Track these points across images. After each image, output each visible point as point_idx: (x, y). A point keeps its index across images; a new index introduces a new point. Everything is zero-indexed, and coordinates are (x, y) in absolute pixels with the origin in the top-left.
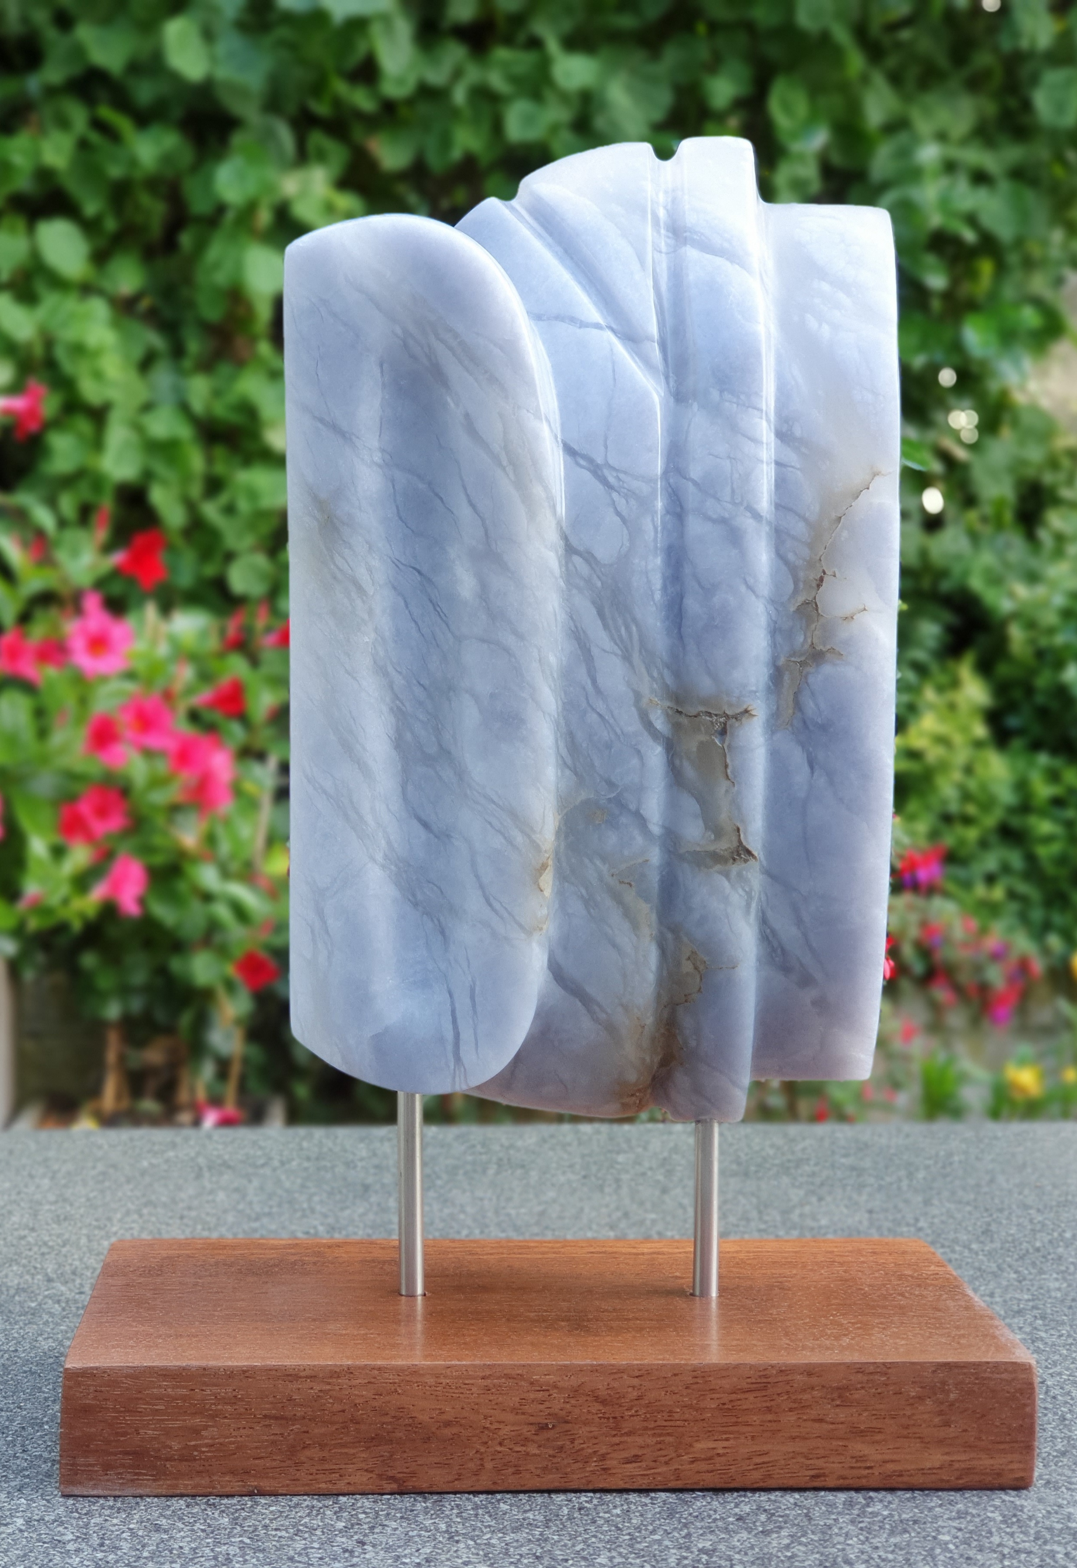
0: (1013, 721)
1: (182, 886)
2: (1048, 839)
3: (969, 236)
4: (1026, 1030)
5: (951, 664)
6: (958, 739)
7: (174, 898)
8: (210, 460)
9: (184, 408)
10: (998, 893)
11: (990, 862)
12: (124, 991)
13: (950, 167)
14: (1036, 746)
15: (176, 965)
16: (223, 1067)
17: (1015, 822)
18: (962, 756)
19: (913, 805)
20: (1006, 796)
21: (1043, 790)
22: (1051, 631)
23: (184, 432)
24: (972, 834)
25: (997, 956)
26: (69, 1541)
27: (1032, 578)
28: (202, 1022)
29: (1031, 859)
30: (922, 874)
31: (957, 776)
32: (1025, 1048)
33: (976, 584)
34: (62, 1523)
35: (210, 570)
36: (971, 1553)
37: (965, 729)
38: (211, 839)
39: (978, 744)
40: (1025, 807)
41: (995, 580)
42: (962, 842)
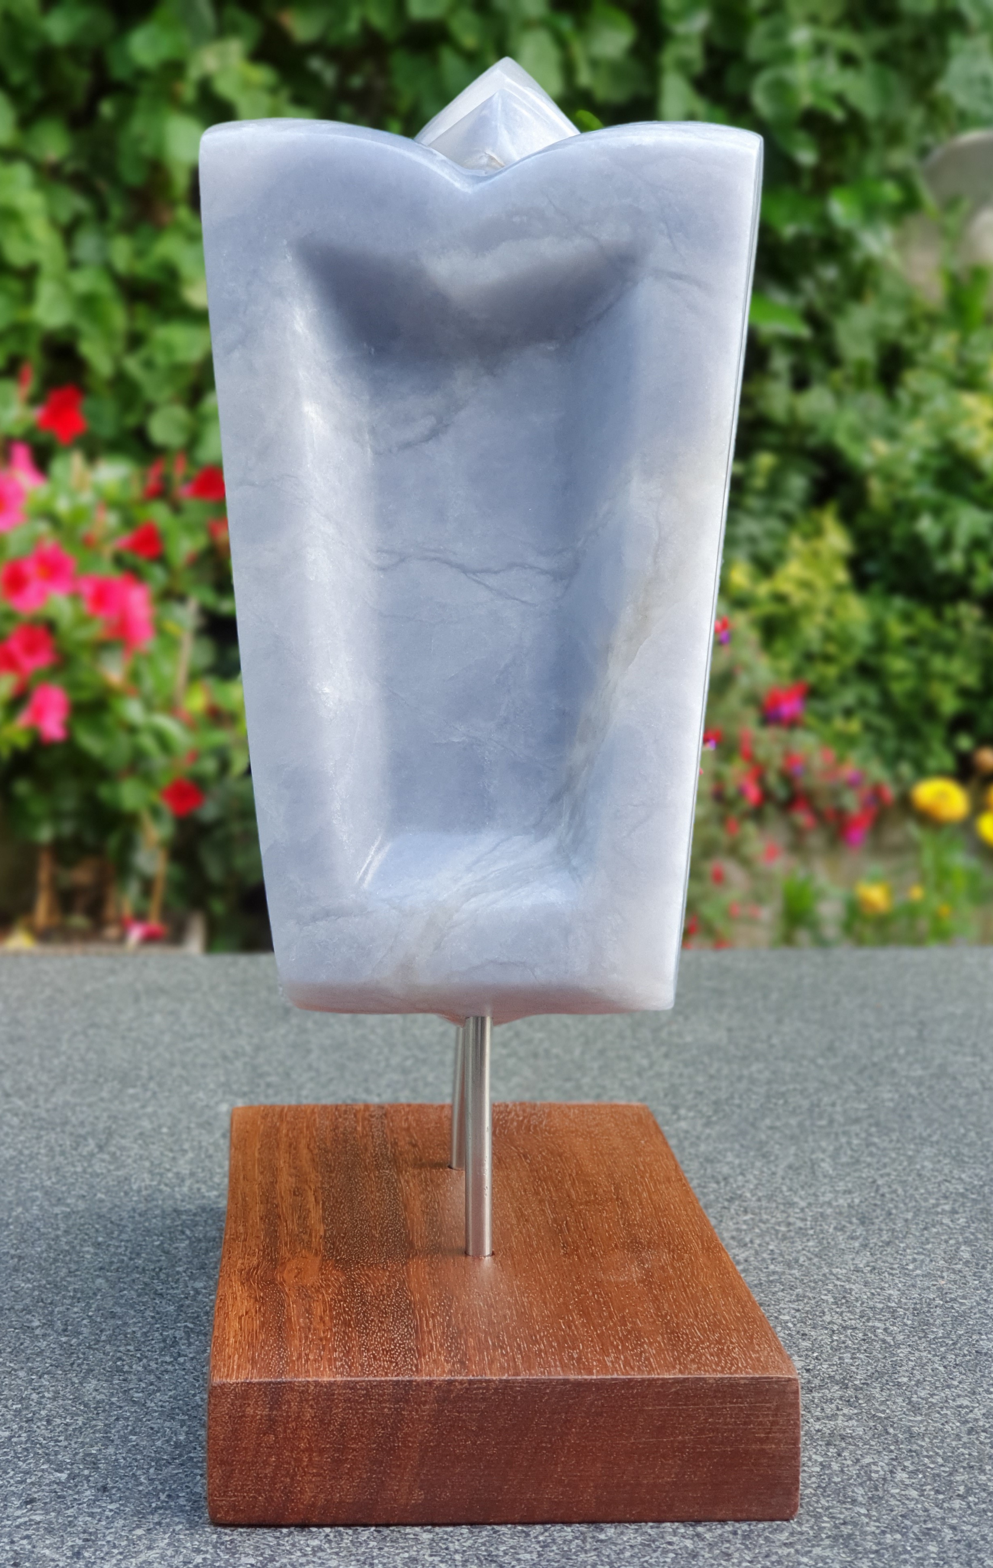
0: (871, 567)
1: (109, 720)
2: (901, 676)
3: (838, 114)
4: (880, 850)
5: (815, 514)
6: (821, 583)
7: (101, 730)
8: (132, 316)
9: (108, 269)
10: (854, 726)
11: (848, 697)
12: (56, 816)
13: (819, 49)
14: (892, 589)
15: (104, 792)
16: (147, 886)
17: (872, 660)
18: (824, 599)
19: (780, 645)
20: (863, 636)
21: (898, 631)
22: (907, 485)
23: (105, 288)
24: (832, 671)
25: (854, 783)
26: (37, 1327)
27: (892, 435)
28: (128, 844)
29: (885, 695)
30: (786, 709)
31: (819, 618)
32: (876, 867)
33: (842, 440)
34: (29, 1312)
35: (131, 420)
36: (806, 1331)
37: (827, 575)
38: (135, 676)
39: (839, 589)
40: (881, 645)
41: (859, 437)
42: (823, 679)
